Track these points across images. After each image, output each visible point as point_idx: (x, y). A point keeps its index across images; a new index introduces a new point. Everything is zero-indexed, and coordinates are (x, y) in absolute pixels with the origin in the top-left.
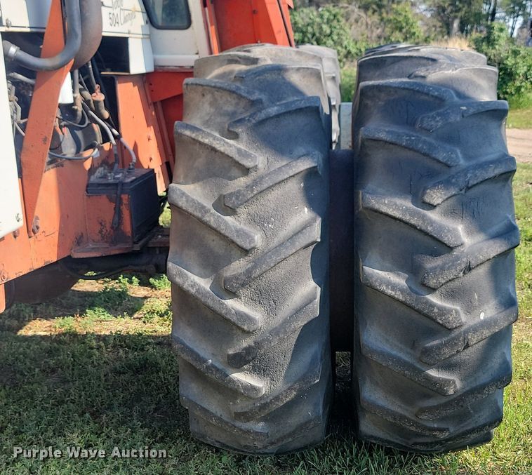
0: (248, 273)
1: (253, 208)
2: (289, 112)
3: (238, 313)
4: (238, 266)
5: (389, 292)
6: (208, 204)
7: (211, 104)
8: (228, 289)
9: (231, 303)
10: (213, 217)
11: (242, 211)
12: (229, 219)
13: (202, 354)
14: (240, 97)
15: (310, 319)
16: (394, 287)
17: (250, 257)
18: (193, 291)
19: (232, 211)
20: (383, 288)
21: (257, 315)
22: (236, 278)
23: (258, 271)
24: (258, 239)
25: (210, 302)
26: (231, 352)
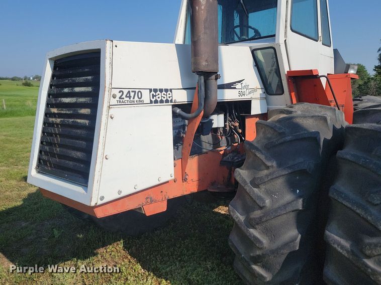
0: (261, 218)
1: (268, 186)
2: (297, 140)
3: (255, 237)
4: (257, 214)
5: (339, 249)
6: (248, 181)
7: (263, 133)
8: (251, 223)
9: (252, 230)
10: (248, 188)
11: (263, 187)
12: (256, 190)
13: (240, 251)
14: (275, 130)
15: (291, 251)
16: (342, 247)
17: (263, 211)
18: (237, 220)
19: (257, 186)
20: (336, 246)
21: (265, 241)
22: (255, 219)
23: (265, 219)
24: (268, 202)
25: (243, 228)
26: (252, 255)
